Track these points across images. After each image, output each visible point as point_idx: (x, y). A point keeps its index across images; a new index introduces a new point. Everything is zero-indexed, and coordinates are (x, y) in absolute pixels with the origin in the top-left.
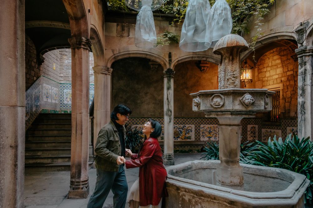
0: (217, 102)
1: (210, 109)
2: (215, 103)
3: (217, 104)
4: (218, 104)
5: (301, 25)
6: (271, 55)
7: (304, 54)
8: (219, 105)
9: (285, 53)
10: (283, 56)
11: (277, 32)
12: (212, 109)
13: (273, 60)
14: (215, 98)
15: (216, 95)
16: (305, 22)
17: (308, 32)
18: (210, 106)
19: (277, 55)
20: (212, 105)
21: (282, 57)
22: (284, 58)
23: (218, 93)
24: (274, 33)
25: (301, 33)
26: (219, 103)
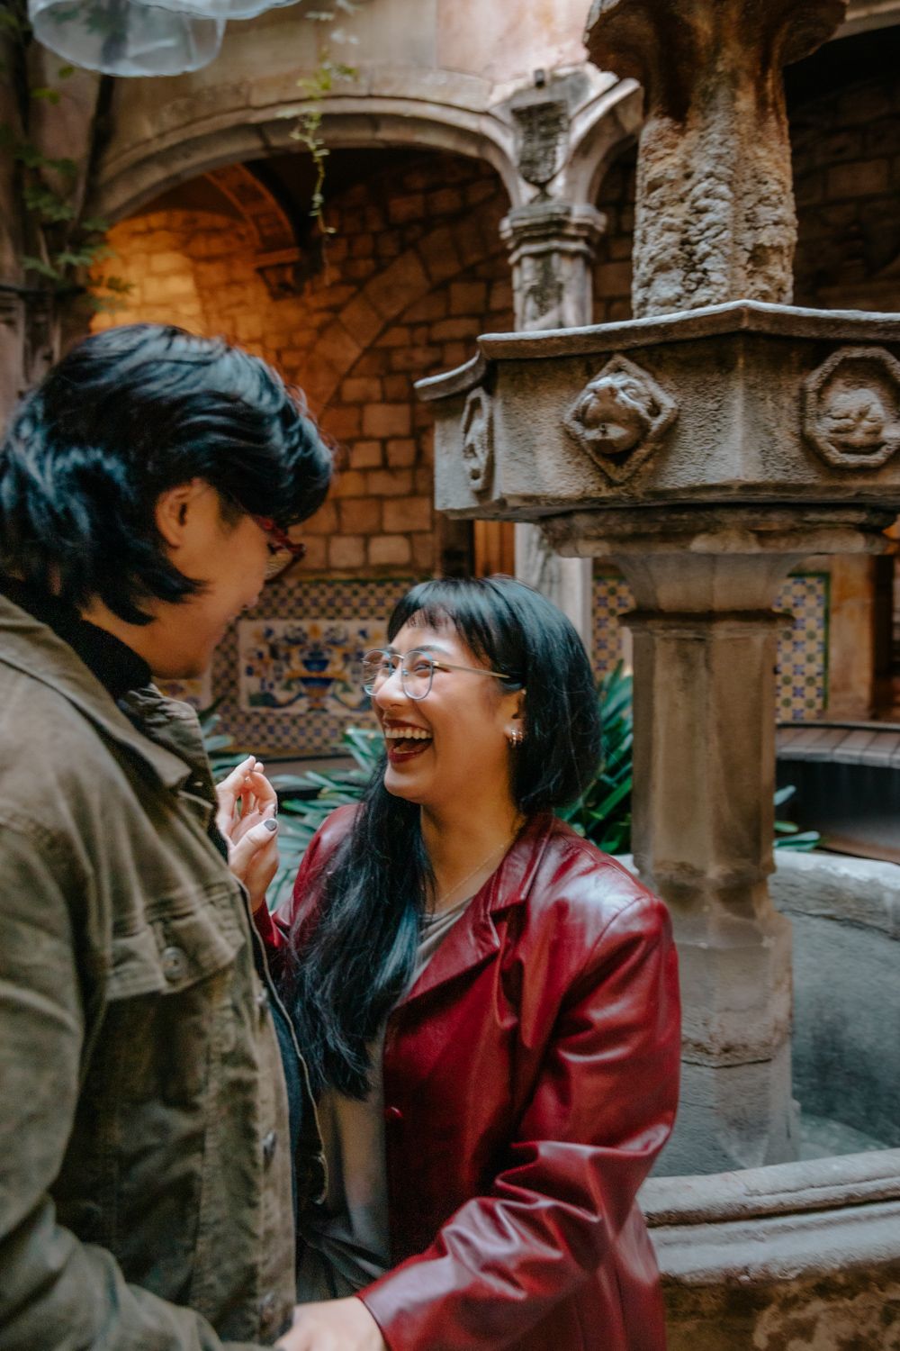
0: (862, 415)
1: (795, 478)
2: (848, 430)
3: (858, 437)
4: (868, 440)
5: (540, 84)
6: (137, 244)
7: (555, 244)
8: (873, 448)
9: (216, 246)
10: (209, 259)
11: (387, 92)
12: (808, 476)
13: (151, 274)
14: (839, 384)
15: (857, 353)
16: (562, 72)
17: (581, 127)
18: (796, 453)
19: (174, 249)
20: (822, 442)
21: (202, 267)
22: (214, 273)
23: (871, 336)
24: (364, 92)
25: (542, 124)
26: (877, 432)
